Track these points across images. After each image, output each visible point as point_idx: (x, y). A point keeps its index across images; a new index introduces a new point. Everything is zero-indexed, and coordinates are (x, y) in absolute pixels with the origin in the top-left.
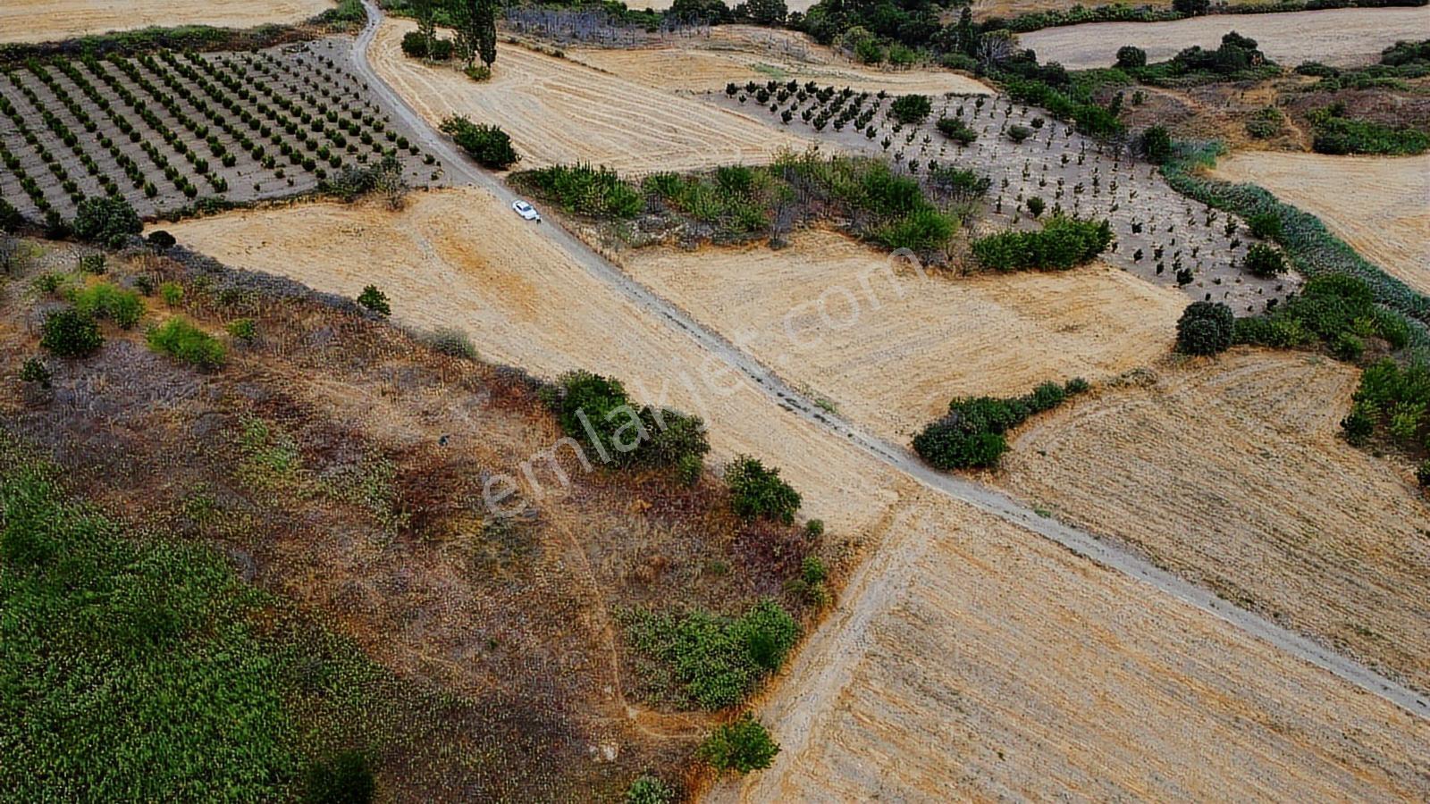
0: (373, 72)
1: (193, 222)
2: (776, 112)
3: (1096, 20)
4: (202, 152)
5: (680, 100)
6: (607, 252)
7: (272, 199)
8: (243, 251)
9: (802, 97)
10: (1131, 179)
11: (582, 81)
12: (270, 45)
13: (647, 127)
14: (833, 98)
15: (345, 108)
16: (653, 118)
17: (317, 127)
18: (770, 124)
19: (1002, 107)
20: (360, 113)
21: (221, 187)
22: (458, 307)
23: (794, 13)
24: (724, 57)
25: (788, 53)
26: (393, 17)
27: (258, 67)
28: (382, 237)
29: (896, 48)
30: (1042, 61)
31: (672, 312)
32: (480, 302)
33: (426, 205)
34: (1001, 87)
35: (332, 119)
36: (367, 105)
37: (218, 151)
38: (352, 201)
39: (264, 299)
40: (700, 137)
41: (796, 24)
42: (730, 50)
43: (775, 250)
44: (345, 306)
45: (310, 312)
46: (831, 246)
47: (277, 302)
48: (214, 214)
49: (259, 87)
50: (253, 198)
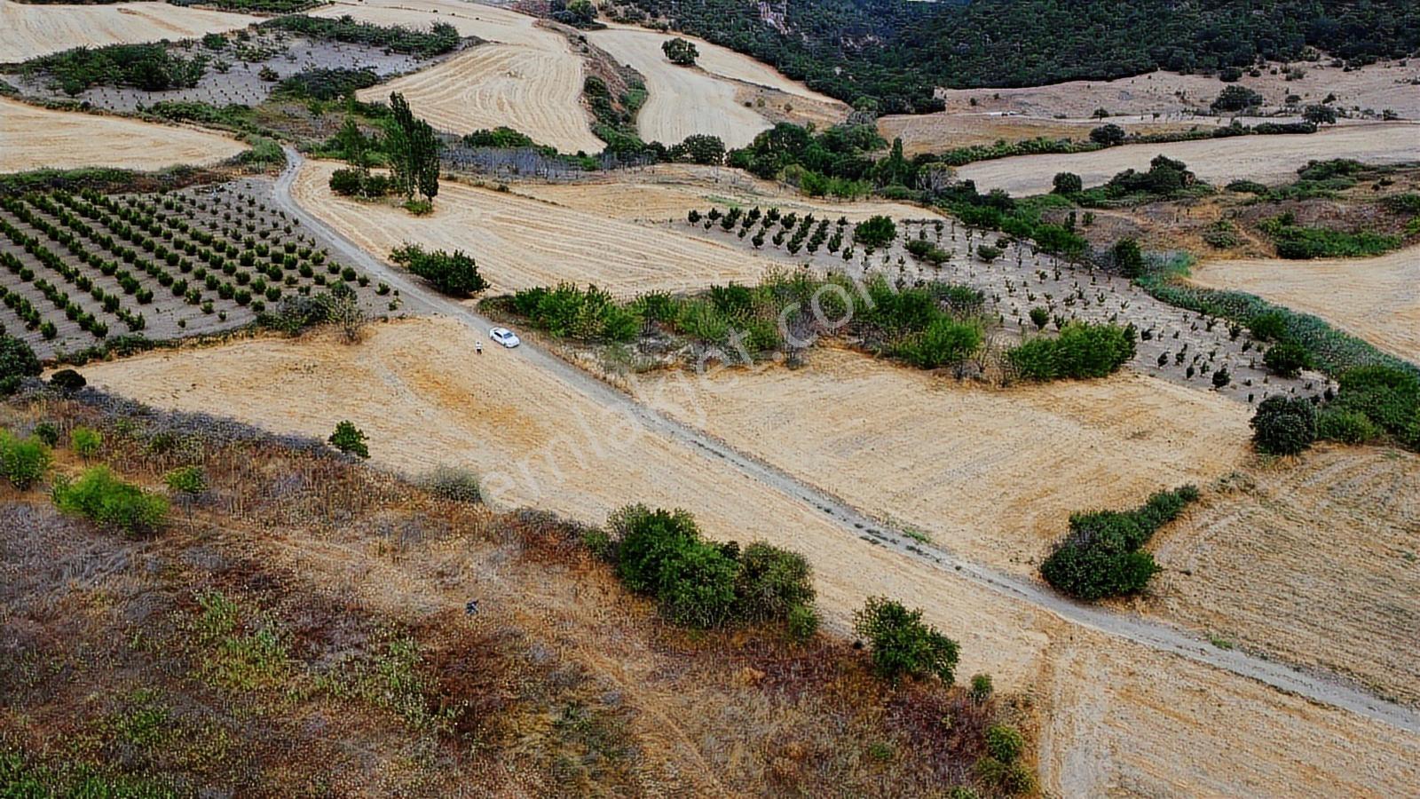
0: (302, 210)
1: (104, 365)
2: (744, 238)
3: (1020, 153)
4: (111, 287)
5: (641, 228)
6: (611, 377)
7: (201, 336)
8: (169, 396)
9: (766, 224)
10: (1113, 291)
11: (534, 213)
12: (180, 187)
13: (614, 254)
14: (797, 224)
15: (276, 242)
16: (618, 247)
17: (247, 261)
18: (741, 249)
19: (960, 233)
20: (295, 247)
21: (138, 325)
22: (445, 446)
23: (732, 151)
24: (674, 190)
25: (735, 187)
26: (315, 159)
27: (169, 206)
28: (340, 373)
29: (835, 182)
30: (982, 190)
31: (702, 440)
32: (471, 440)
33: (386, 338)
34: (951, 214)
35: (263, 253)
36: (301, 239)
37: (131, 287)
38: (299, 335)
39: (209, 444)
40: (672, 262)
41: (736, 160)
42: (679, 183)
43: (792, 370)
44: (314, 448)
45: (270, 456)
46: (848, 363)
47: (225, 447)
48: (129, 355)
49: (173, 224)
50: (178, 336)
